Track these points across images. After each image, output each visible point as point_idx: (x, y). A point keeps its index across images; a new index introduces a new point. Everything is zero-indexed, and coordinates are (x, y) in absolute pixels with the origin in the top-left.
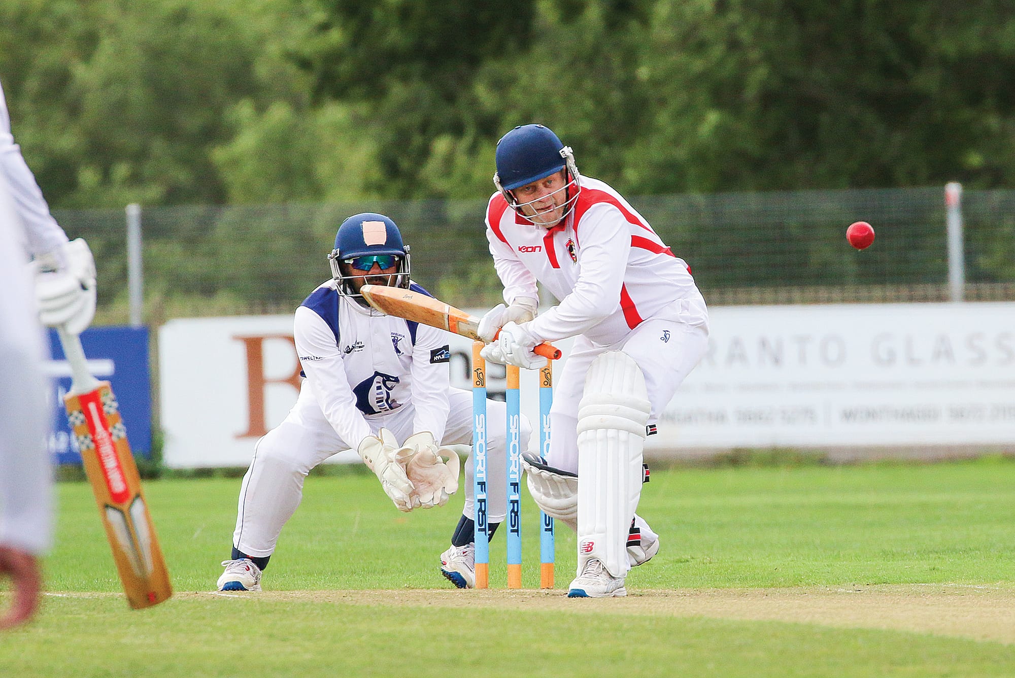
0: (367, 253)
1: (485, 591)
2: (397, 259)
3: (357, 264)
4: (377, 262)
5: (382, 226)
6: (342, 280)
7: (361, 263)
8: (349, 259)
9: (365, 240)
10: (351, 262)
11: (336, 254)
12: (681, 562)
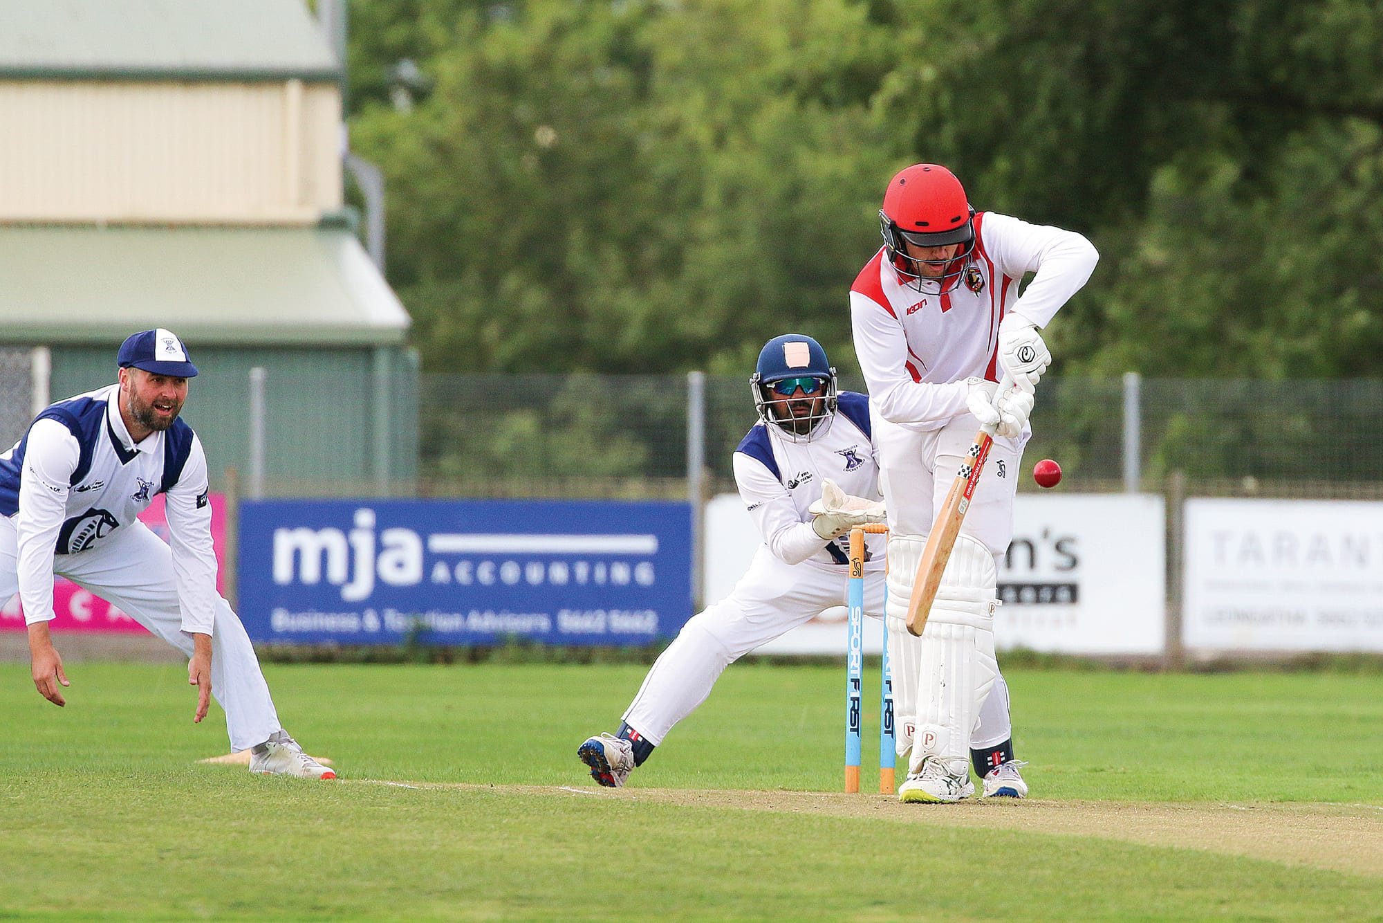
0: (788, 375)
1: (854, 795)
2: (822, 382)
3: (779, 388)
4: (799, 385)
5: (805, 347)
6: (764, 406)
7: (784, 387)
8: (770, 382)
9: (787, 362)
10: (773, 386)
11: (757, 378)
12: (1097, 771)
